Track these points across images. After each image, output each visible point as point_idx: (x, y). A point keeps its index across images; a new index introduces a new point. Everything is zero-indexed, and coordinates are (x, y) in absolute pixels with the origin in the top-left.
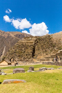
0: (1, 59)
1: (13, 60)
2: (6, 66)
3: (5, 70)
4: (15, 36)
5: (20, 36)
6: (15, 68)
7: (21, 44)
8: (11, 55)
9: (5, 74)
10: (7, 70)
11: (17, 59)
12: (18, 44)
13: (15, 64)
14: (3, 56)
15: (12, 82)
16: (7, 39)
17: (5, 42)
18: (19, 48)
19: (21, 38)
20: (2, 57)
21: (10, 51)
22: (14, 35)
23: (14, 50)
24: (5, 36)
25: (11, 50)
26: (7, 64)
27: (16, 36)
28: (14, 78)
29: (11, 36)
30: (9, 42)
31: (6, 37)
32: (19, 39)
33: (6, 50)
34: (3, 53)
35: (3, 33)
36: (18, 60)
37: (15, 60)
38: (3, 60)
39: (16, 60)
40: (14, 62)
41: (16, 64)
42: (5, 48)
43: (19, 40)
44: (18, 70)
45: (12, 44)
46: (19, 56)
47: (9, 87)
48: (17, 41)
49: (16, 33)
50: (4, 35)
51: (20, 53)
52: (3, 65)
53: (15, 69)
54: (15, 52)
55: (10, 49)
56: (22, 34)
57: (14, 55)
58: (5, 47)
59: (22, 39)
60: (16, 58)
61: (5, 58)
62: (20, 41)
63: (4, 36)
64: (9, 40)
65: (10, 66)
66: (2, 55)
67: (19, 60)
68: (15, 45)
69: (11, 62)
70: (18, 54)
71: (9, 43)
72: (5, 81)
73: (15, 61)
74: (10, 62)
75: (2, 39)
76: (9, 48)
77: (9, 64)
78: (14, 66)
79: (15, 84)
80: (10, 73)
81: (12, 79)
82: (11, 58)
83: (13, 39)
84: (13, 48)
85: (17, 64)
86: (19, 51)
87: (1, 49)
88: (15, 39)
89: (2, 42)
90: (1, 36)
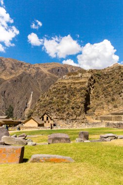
0: (26, 116)
1: (47, 118)
2: (35, 130)
3: (34, 136)
4: (49, 71)
5: (58, 70)
6: (51, 133)
7: (62, 86)
8: (44, 108)
9: (34, 143)
10: (37, 136)
11: (55, 117)
12: (56, 86)
13: (50, 126)
14: (30, 111)
15: (48, 160)
16: (35, 79)
17: (31, 84)
18: (58, 95)
19: (60, 75)
20: (27, 112)
21: (41, 101)
22: (48, 69)
23: (48, 98)
24: (32, 72)
25: (44, 99)
26: (36, 125)
27: (52, 71)
28: (50, 153)
29: (42, 73)
30: (39, 84)
31: (33, 75)
32: (58, 77)
33: (34, 98)
34: (28, 104)
35: (27, 67)
36: (56, 118)
37: (50, 118)
38: (29, 117)
39: (52, 118)
40: (49, 122)
41: (53, 126)
42: (31, 95)
43: (56, 79)
44: (58, 137)
45: (45, 87)
46: (58, 110)
47: (43, 169)
48: (53, 81)
49: (52, 66)
50: (30, 70)
51: (60, 104)
52: (30, 127)
53: (52, 136)
54: (50, 103)
55: (41, 96)
56: (63, 66)
57: (49, 108)
58: (32, 93)
59: (64, 77)
60: (53, 114)
61: (32, 113)
62: (60, 80)
63: (30, 73)
64: (39, 80)
65: (41, 129)
66: (28, 109)
67: (58, 117)
68: (51, 88)
69: (43, 122)
70: (55, 107)
71: (38, 84)
72: (34, 156)
73: (51, 120)
74: (41, 122)
75: (27, 78)
76: (39, 95)
77: (39, 125)
78: (50, 129)
79: (54, 165)
80: (43, 143)
81: (46, 154)
82: (44, 115)
83: (45, 77)
84: (47, 96)
85: (54, 125)
86: (58, 100)
87: (25, 97)
88: (49, 77)
89: (26, 83)
90: (24, 74)
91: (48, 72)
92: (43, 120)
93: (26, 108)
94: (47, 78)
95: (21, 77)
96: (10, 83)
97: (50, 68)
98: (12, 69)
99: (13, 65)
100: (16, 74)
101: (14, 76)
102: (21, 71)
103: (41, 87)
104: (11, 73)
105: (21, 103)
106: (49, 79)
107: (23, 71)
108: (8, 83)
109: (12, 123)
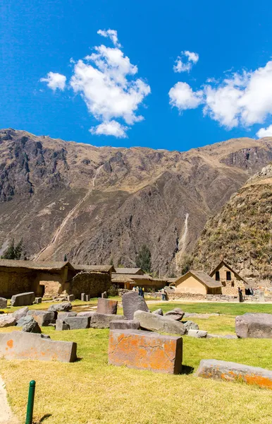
0: (177, 267)
1: (228, 274)
2: (202, 301)
3: (200, 316)
4: (222, 161)
5: (248, 155)
6: (243, 313)
7: (260, 193)
8: (218, 251)
9: (202, 332)
10: (207, 315)
11: (249, 272)
12: (243, 196)
13: (238, 295)
14: (185, 258)
15: (241, 379)
16: (191, 184)
17: (183, 196)
18: (254, 218)
19: (253, 167)
20: (179, 259)
21: (209, 234)
22: (220, 157)
23: (225, 227)
24: (182, 170)
25: (216, 230)
26: (203, 291)
27: (230, 160)
28: (244, 360)
29: (206, 168)
30: (202, 194)
31: (187, 175)
32: (246, 172)
33: (192, 229)
34: (180, 242)
35: (172, 159)
36: (252, 276)
37: (236, 275)
38: (186, 272)
39: (241, 275)
40: (233, 285)
41: (244, 293)
42: (186, 222)
43: (244, 179)
44: (261, 322)
45: (218, 201)
46: (255, 255)
47: (230, 398)
48: (235, 183)
50: (180, 166)
51: (258, 238)
52: (189, 295)
54: (233, 238)
55: (208, 222)
56: (258, 145)
57: (231, 251)
58: (187, 216)
59: (264, 170)
60: (242, 265)
61: (191, 263)
62: (253, 180)
63: (179, 173)
64: (200, 186)
65: (215, 299)
66: (180, 254)
67: (257, 273)
68: (231, 202)
69: (218, 284)
70: (247, 247)
71: (199, 196)
73: (239, 278)
74: (214, 284)
75: (174, 184)
76: (204, 221)
77: (210, 291)
78: (237, 301)
80: (223, 334)
81: (236, 361)
82: (220, 267)
83: (215, 177)
84: (224, 221)
85: (248, 292)
86: (253, 229)
87: (172, 226)
88: (225, 177)
89: (171, 197)
90: (167, 175)
91: (221, 165)
92: (218, 278)
93: (177, 250)
94: (219, 178)
95: (161, 184)
96: (139, 198)
97: (225, 155)
98: (142, 169)
99: (142, 160)
100: (149, 178)
101: (145, 183)
102: (160, 171)
103: (207, 201)
104: (141, 179)
105: (164, 242)
106: (224, 180)
107: (163, 169)
108: (135, 199)
109: (149, 283)
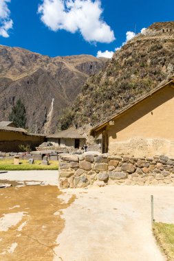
4: (76, 67)
5: (91, 66)
16: (57, 80)
17: (51, 87)
20: (47, 127)
22: (75, 65)
24: (52, 69)
27: (81, 67)
29: (66, 70)
30: (63, 87)
31: (54, 73)
33: (56, 108)
34: (48, 116)
35: (44, 61)
42: (52, 103)
45: (72, 92)
49: (82, 59)
50: (50, 67)
56: (97, 61)
58: (53, 100)
63: (49, 71)
64: (62, 82)
71: (61, 88)
75: (45, 77)
83: (72, 77)
87: (43, 106)
88: (77, 78)
89: (43, 86)
90: (40, 71)
91: (75, 70)
93: (46, 121)
94: (74, 78)
95: (36, 76)
96: (20, 85)
97: (78, 64)
98: (23, 65)
99: (23, 57)
100: (28, 72)
101: (25, 75)
102: (36, 68)
103: (66, 91)
104: (21, 71)
105: (37, 115)
106: (77, 80)
107: (38, 67)
108: (17, 85)
